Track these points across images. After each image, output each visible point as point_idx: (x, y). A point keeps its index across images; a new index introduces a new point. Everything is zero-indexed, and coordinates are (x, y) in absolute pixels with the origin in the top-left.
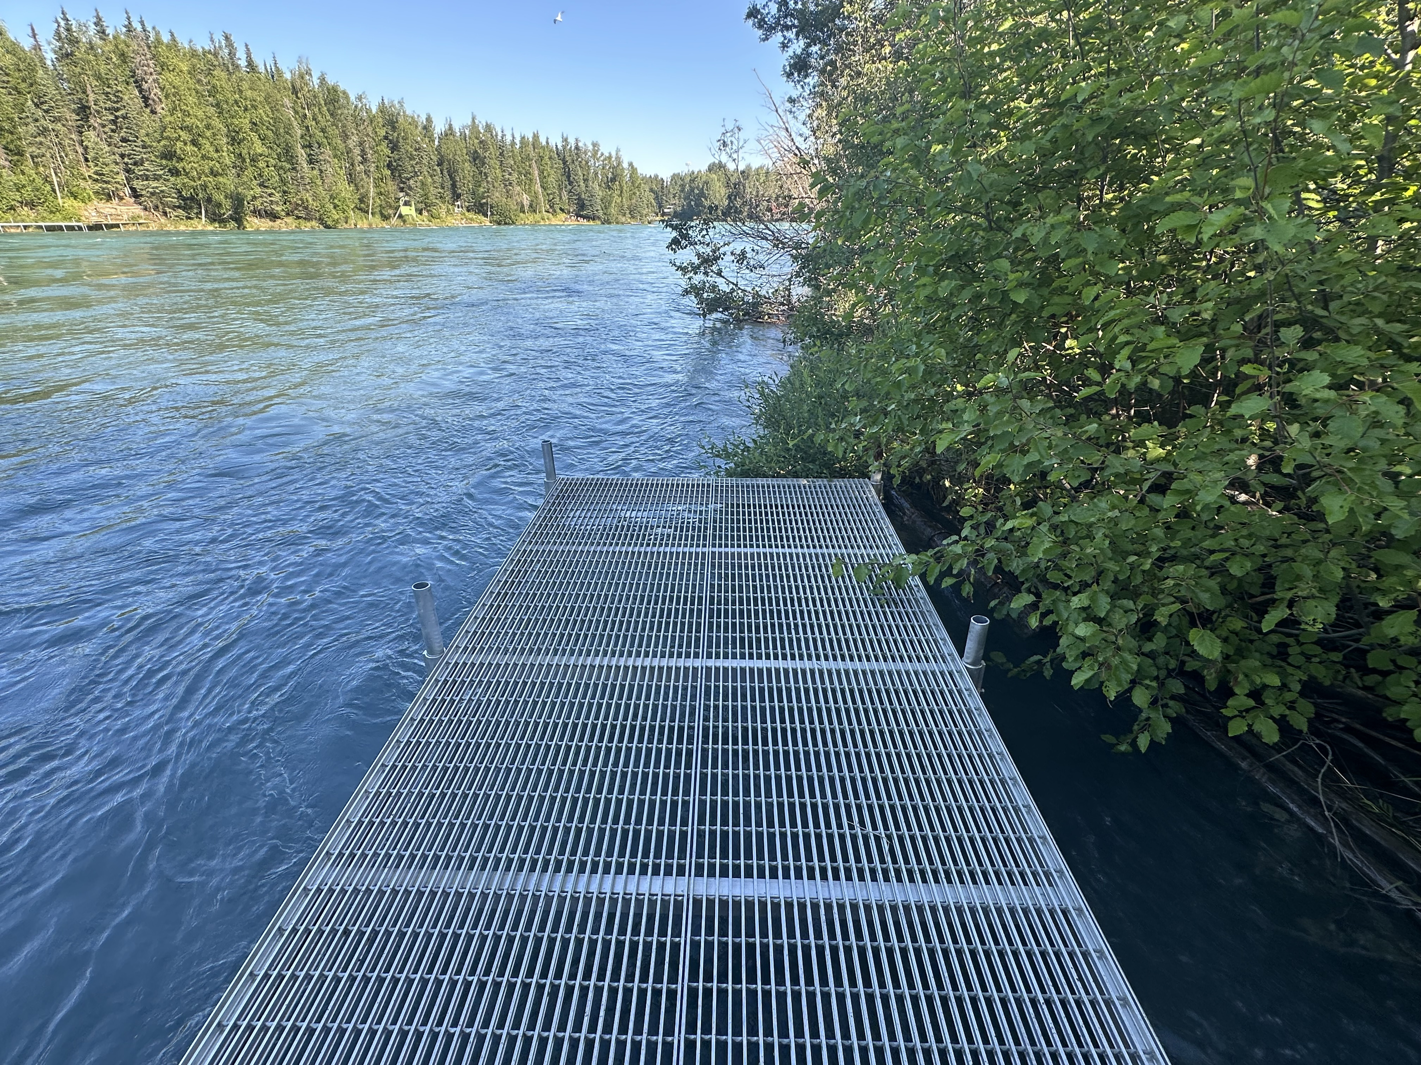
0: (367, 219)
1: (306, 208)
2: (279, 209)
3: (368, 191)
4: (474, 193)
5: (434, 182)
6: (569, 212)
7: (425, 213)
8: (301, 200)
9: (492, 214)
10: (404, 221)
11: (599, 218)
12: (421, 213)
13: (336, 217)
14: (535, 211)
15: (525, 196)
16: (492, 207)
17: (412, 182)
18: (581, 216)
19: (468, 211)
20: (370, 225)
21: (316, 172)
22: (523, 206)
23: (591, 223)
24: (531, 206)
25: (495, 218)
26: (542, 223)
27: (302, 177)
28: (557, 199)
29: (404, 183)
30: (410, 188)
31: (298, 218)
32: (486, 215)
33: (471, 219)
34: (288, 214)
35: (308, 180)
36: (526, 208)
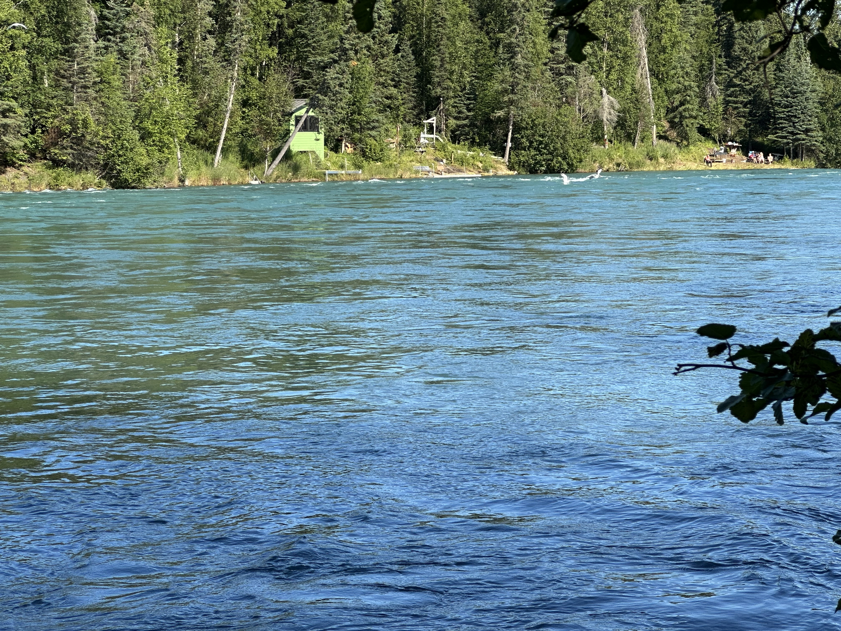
0: (209, 164)
1: (79, 141)
2: (16, 143)
3: (221, 99)
4: (473, 95)
5: (379, 70)
6: (723, 138)
7: (347, 148)
8: (72, 122)
9: (517, 146)
10: (296, 169)
11: (811, 152)
12: (336, 149)
13: (144, 161)
14: (630, 138)
15: (607, 99)
16: (517, 129)
17: (331, 73)
18: (758, 148)
19: (455, 139)
20: (216, 179)
21: (112, 58)
22: (598, 124)
23: (788, 165)
24: (621, 124)
25: (524, 157)
26: (649, 167)
27: (83, 71)
28: (693, 106)
29: (307, 76)
30: (324, 89)
31: (57, 163)
32: (499, 150)
33: (462, 161)
34: (33, 156)
35: (94, 77)
36: (608, 129)
